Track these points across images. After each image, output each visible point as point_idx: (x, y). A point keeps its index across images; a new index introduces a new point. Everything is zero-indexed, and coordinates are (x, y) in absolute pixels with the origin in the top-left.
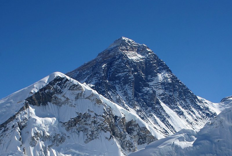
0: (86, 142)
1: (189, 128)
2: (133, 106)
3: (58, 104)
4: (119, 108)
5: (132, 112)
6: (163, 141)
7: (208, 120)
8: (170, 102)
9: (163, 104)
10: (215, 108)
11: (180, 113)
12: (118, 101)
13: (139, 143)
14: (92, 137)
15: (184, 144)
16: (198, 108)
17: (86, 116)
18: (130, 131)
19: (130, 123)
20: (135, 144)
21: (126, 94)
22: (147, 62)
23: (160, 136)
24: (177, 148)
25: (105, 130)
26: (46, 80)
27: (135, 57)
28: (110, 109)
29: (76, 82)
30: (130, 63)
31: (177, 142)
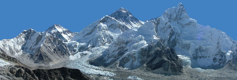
0: (113, 30)
1: (137, 27)
2: (124, 22)
3: (107, 22)
4: (121, 22)
5: (124, 23)
6: (131, 29)
7: (141, 25)
8: (132, 21)
9: (131, 22)
10: (143, 23)
11: (135, 23)
12: (120, 21)
13: (126, 30)
14: (115, 29)
15: (136, 30)
16: (139, 23)
17: (113, 25)
18: (123, 27)
19: (123, 26)
20: (125, 30)
21: (122, 20)
22: (127, 12)
23: (130, 28)
24: (134, 31)
25: (118, 27)
26: (104, 17)
27: (124, 12)
28: (119, 23)
29: (111, 17)
30: (123, 13)
31: (134, 30)
